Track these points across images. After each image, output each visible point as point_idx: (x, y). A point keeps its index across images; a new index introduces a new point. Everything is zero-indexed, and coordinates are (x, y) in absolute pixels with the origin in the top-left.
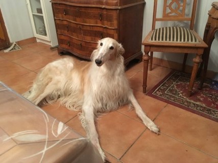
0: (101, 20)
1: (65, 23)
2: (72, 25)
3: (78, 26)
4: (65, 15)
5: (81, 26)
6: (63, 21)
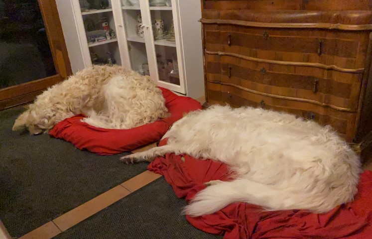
0: (320, 54)
1: (226, 60)
3: (260, 66)
4: (230, 45)
5: (267, 67)
6: (222, 58)
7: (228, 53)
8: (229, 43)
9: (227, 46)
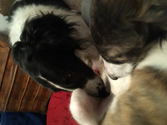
1: (24, 101)
2: (26, 94)
3: (29, 87)
4: (17, 99)
5: (29, 85)
6: (22, 103)
7: (21, 100)
8: (16, 100)
9: (18, 101)
